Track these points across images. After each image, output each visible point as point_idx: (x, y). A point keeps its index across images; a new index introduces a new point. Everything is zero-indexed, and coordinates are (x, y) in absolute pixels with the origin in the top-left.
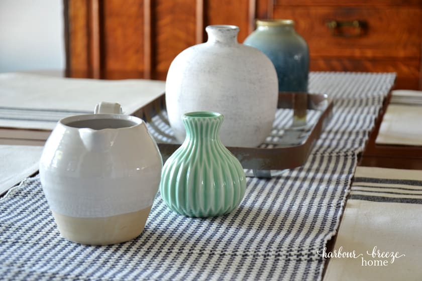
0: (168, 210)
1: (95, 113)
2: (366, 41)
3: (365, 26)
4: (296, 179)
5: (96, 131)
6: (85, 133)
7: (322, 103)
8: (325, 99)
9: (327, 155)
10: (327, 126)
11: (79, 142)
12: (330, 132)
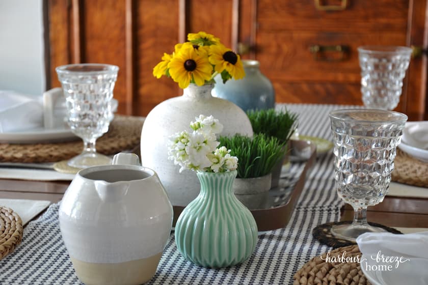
1: (113, 164)
4: (280, 238)
5: (109, 183)
6: (100, 185)
7: (305, 150)
8: (308, 145)
9: (310, 209)
10: (310, 173)
11: (95, 193)
12: (313, 179)
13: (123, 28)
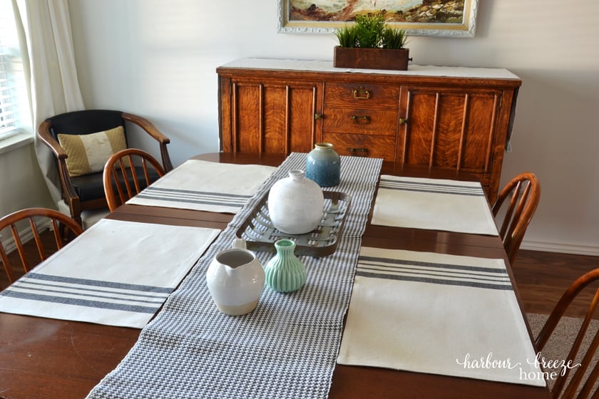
0: (274, 294)
2: (369, 126)
3: (369, 119)
4: (329, 265)
5: (233, 269)
13: (258, 105)
